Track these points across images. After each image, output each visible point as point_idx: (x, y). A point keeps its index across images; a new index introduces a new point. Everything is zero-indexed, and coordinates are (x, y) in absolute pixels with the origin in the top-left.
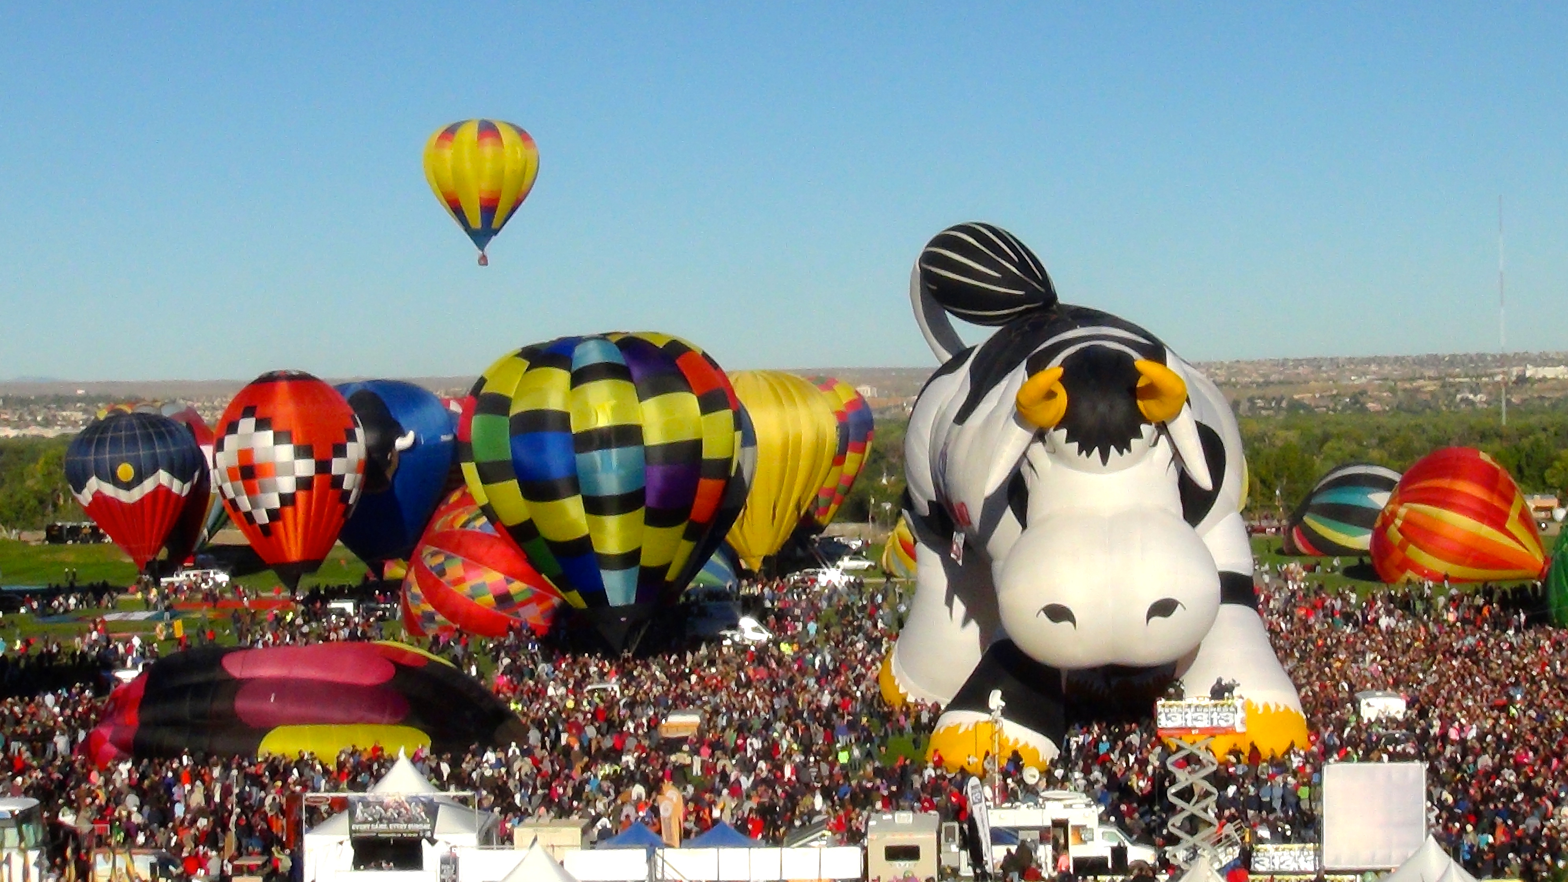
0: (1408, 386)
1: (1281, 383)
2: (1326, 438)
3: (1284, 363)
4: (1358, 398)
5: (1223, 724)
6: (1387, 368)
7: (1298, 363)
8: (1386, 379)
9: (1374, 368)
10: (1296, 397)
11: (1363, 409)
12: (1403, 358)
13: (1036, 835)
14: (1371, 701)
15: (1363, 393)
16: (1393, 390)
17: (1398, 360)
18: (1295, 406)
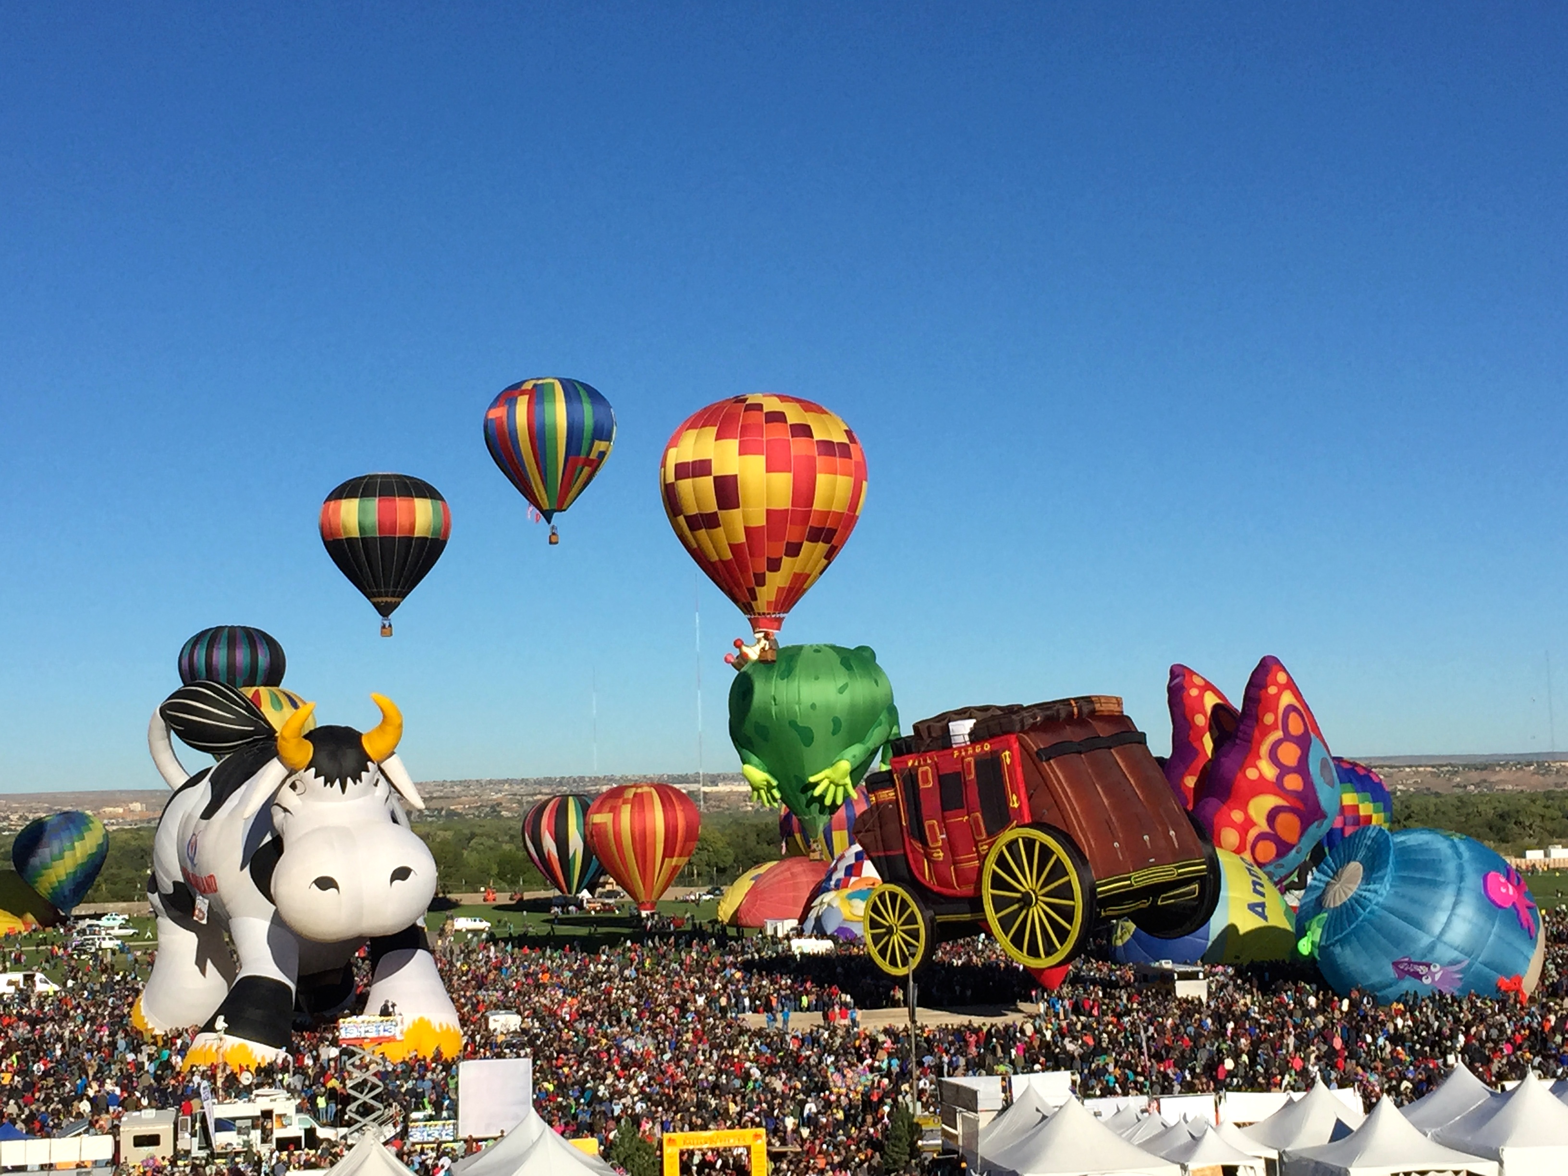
0: (530, 799)
1: (441, 798)
2: (473, 836)
3: (443, 784)
4: (495, 808)
5: (387, 1034)
6: (516, 788)
7: (453, 783)
8: (515, 795)
9: (506, 787)
10: (452, 808)
11: (499, 817)
12: (527, 780)
13: (249, 1123)
14: (496, 1017)
15: (499, 804)
16: (520, 802)
17: (523, 781)
18: (451, 814)
